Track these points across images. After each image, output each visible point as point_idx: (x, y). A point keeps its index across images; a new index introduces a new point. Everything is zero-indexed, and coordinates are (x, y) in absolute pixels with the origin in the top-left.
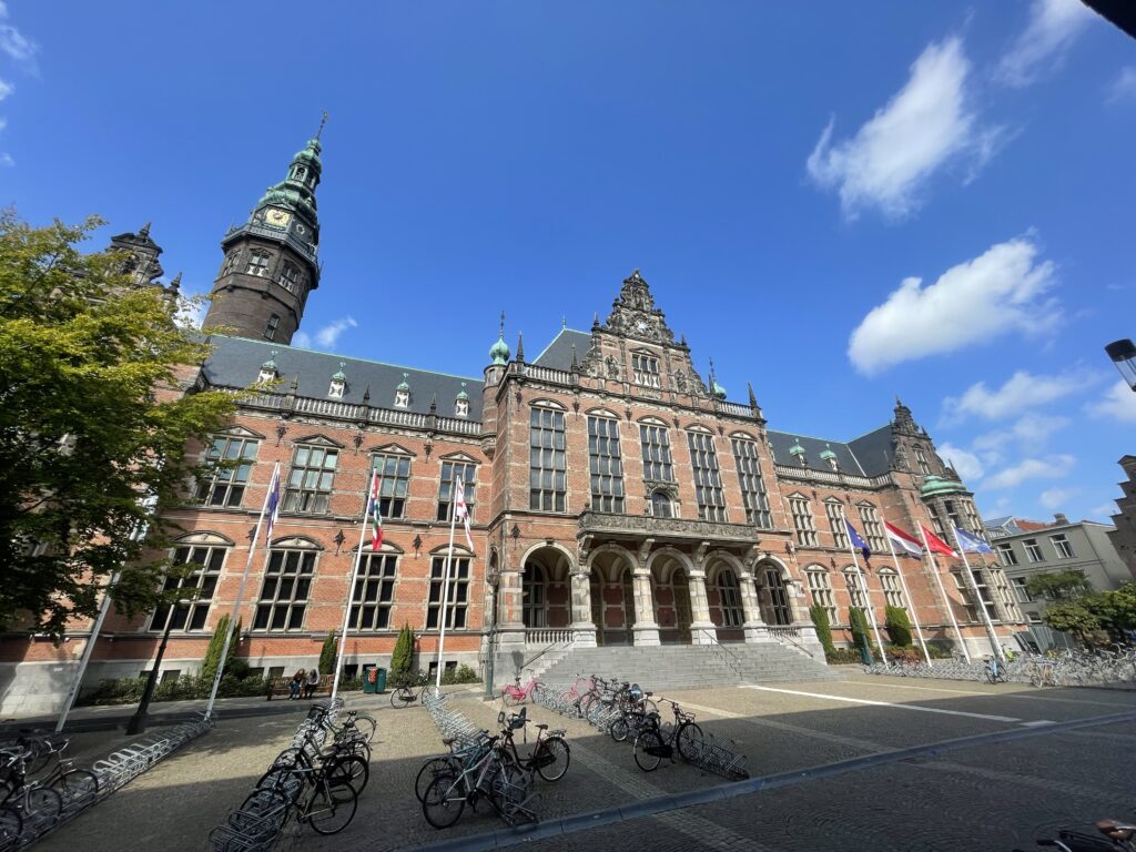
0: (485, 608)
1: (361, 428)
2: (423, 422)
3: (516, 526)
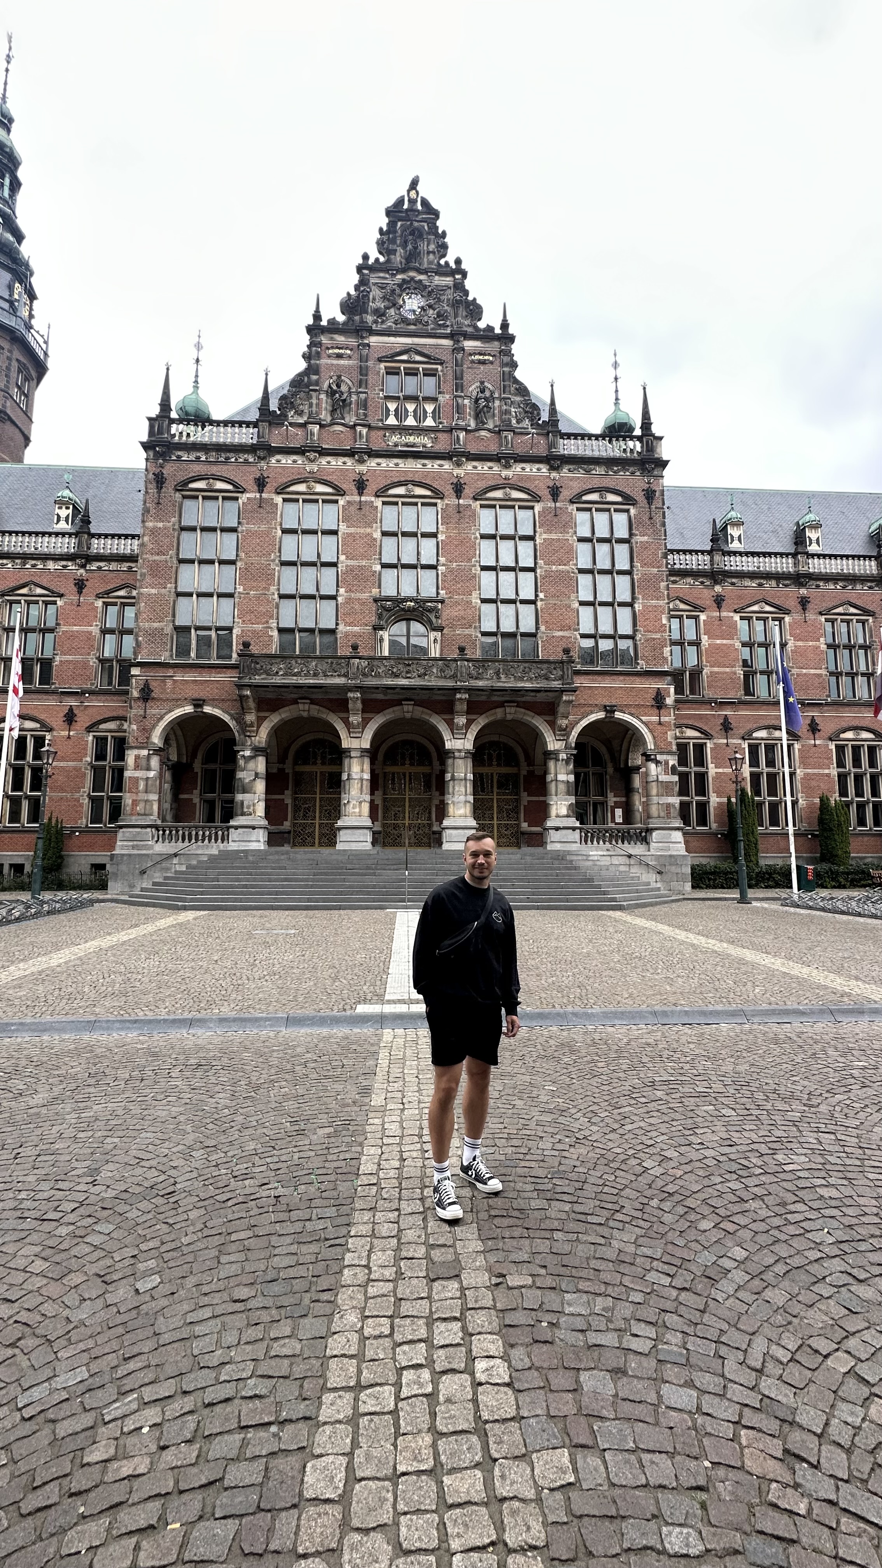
2: (71, 545)
3: (147, 684)
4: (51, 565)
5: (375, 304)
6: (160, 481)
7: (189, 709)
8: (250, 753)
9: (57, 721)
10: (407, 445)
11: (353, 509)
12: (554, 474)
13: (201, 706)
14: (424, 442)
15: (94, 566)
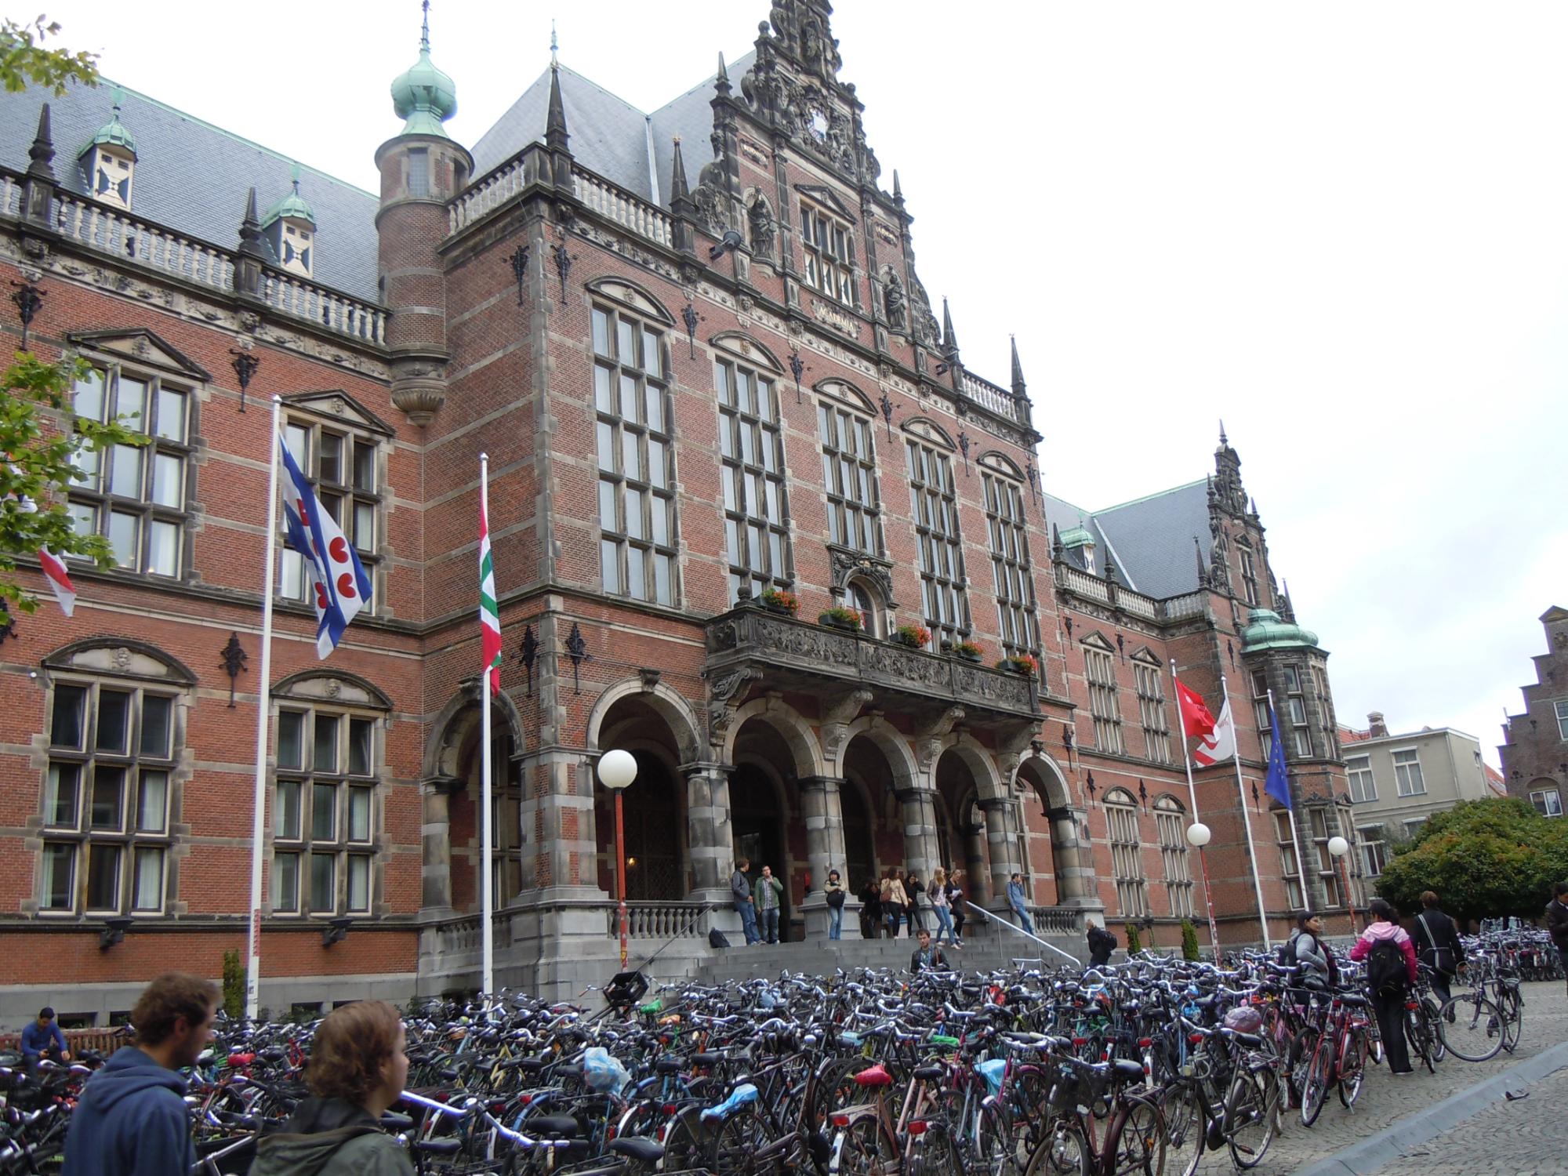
0: (426, 858)
1: (35, 257)
2: (218, 274)
3: (575, 628)
4: (182, 305)
5: (783, 102)
6: (562, 263)
7: (635, 686)
8: (714, 775)
9: (204, 662)
10: (835, 326)
11: (793, 400)
12: (960, 420)
13: (651, 682)
14: (847, 325)
15: (272, 333)
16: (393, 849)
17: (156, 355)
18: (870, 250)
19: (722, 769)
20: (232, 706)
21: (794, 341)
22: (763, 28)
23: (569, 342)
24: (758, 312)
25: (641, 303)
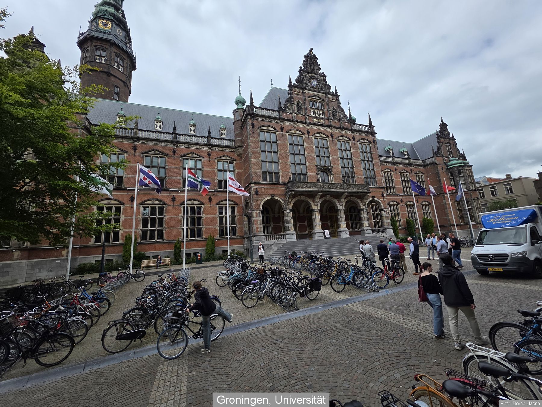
1: (175, 145)
2: (205, 141)
3: (256, 190)
4: (198, 147)
5: (305, 81)
6: (253, 125)
7: (270, 197)
8: (288, 211)
9: (205, 201)
10: (318, 122)
11: (307, 139)
12: (353, 134)
13: (274, 197)
14: (322, 121)
15: (214, 148)
16: (239, 226)
17: (195, 156)
18: (328, 105)
19: (290, 210)
20: (210, 207)
21: (308, 127)
22: (301, 67)
23: (255, 139)
24: (298, 124)
25: (270, 129)
